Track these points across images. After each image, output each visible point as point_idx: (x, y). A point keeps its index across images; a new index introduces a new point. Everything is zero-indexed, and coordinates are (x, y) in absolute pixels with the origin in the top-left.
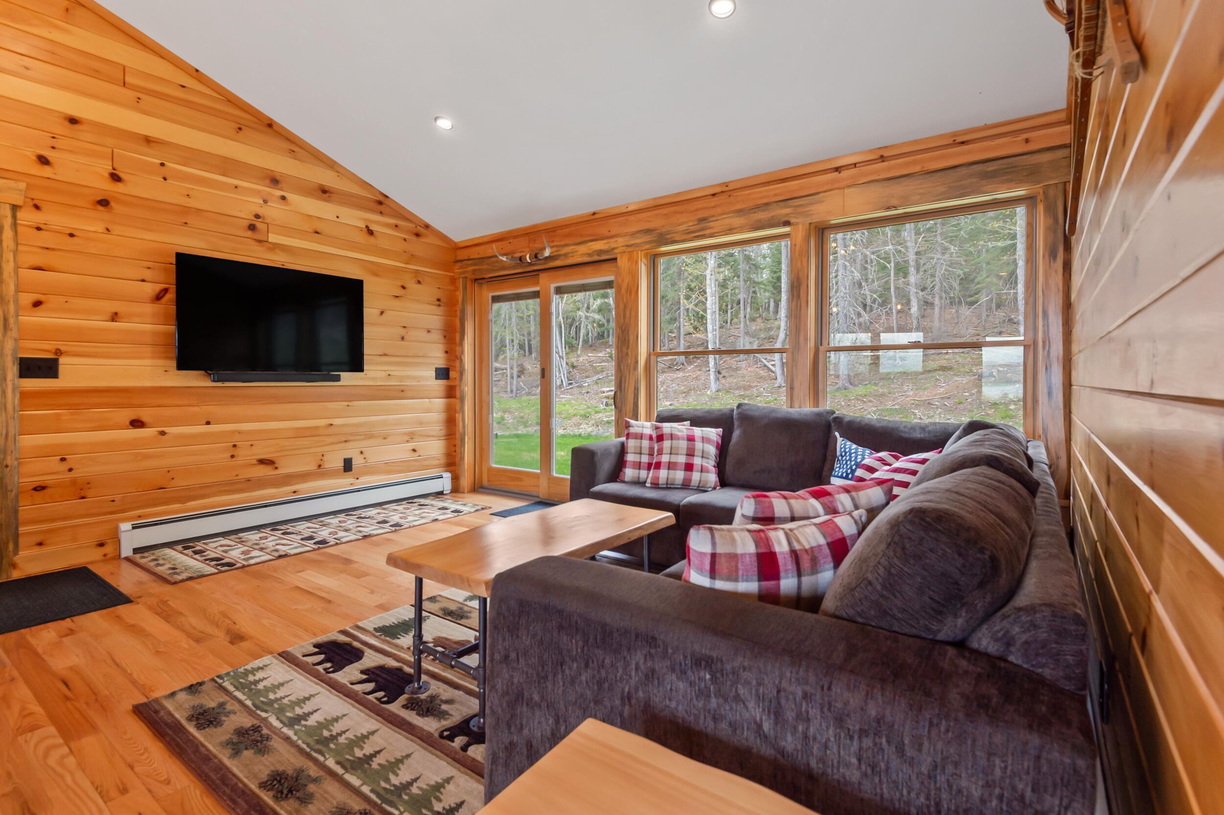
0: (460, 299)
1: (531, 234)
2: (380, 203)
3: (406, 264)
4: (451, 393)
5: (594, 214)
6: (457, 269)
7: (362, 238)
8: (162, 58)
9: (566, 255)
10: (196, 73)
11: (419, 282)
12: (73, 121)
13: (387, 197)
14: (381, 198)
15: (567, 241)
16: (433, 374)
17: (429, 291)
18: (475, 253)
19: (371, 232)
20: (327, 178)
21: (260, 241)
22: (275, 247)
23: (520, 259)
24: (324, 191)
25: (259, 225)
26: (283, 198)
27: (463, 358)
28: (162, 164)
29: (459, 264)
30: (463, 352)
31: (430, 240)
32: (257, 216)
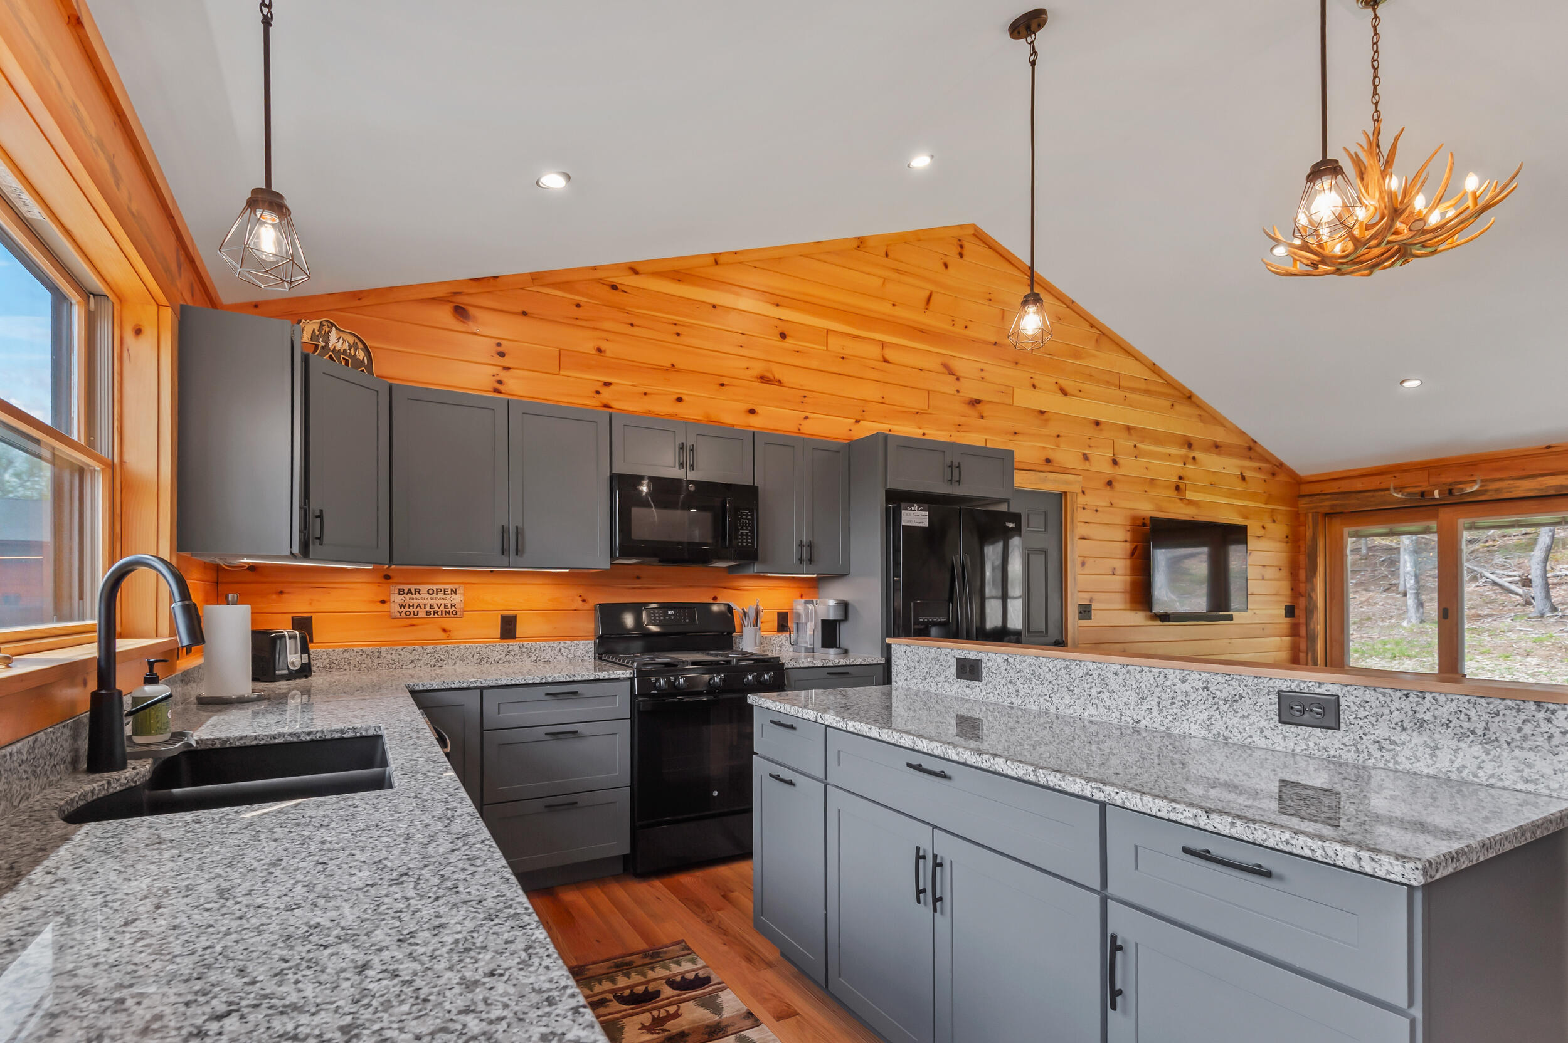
0: (1309, 534)
1: (1431, 468)
2: (1250, 449)
3: (1266, 504)
4: (1294, 631)
5: (1549, 447)
6: (1303, 504)
7: (1239, 486)
8: (1137, 359)
9: (1497, 490)
10: (1154, 369)
11: (1274, 521)
12: (1097, 423)
13: (1255, 442)
14: (1252, 444)
15: (1498, 475)
16: (1283, 612)
17: (1279, 529)
18: (1333, 487)
19: (1243, 478)
20: (1220, 436)
21: (1181, 499)
22: (1191, 502)
23: (1423, 494)
24: (1217, 447)
25: (1182, 486)
26: (1194, 458)
27: (1313, 594)
28: (1135, 446)
29: (1307, 499)
30: (1313, 589)
31: (1282, 478)
32: (1180, 478)
